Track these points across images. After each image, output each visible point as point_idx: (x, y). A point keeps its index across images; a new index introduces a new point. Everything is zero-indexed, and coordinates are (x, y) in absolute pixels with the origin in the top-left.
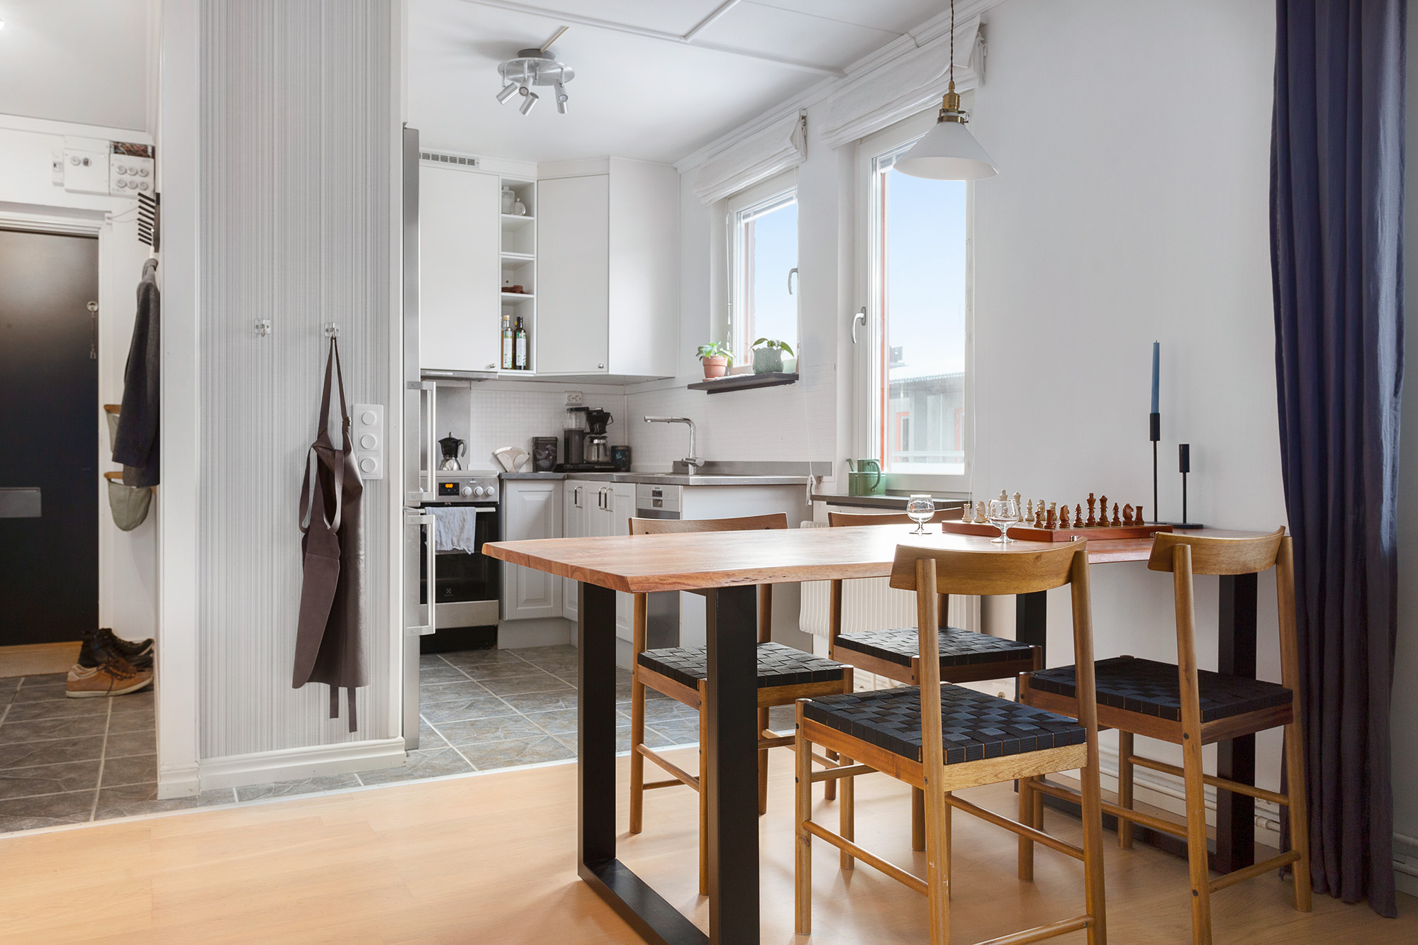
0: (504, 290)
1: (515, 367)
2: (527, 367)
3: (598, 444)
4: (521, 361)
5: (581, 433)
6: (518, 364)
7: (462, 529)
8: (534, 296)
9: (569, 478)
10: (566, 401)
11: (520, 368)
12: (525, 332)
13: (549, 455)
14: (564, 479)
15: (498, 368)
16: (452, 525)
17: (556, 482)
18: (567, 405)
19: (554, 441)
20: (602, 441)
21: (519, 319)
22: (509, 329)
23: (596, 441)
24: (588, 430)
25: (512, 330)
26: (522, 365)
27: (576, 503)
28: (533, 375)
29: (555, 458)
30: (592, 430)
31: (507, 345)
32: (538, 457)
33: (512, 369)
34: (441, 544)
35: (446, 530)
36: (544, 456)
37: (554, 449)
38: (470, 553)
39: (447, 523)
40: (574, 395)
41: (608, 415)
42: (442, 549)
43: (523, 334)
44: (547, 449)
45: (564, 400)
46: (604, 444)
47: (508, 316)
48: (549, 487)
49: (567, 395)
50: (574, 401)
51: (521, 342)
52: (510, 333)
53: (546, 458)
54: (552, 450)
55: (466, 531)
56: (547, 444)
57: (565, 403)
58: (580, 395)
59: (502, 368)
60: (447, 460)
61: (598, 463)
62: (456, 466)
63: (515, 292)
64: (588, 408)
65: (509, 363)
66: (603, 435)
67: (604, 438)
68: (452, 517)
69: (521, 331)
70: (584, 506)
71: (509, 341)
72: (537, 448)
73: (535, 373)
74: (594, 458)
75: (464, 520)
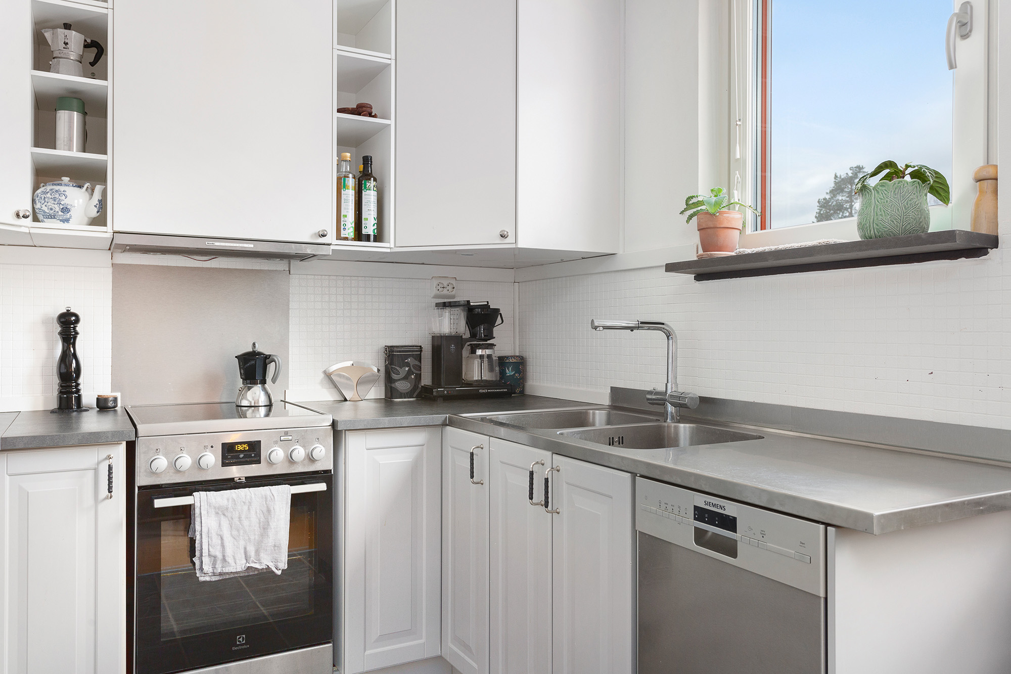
0: (339, 111)
1: (359, 235)
2: (379, 238)
3: (481, 357)
4: (369, 228)
5: (457, 340)
6: (364, 232)
7: (265, 527)
8: (391, 122)
9: (451, 423)
10: (435, 292)
11: (367, 238)
12: (375, 180)
13: (410, 373)
14: (444, 424)
15: (331, 238)
16: (246, 523)
17: (430, 429)
18: (436, 297)
19: (416, 352)
20: (488, 352)
21: (367, 161)
22: (351, 175)
23: (479, 352)
24: (468, 335)
25: (354, 178)
26: (372, 233)
27: (472, 477)
28: (388, 250)
29: (419, 377)
30: (473, 336)
31: (347, 201)
32: (394, 376)
33: (355, 239)
34: (224, 559)
35: (235, 533)
36: (402, 375)
37: (417, 363)
38: (279, 573)
39: (236, 520)
40: (445, 283)
41: (496, 312)
42: (226, 570)
43: (372, 183)
44: (408, 365)
45: (429, 292)
46: (489, 356)
47: (348, 155)
48: (418, 438)
49: (435, 282)
50: (445, 292)
51: (370, 197)
52: (351, 182)
53: (406, 378)
54: (414, 366)
55: (271, 533)
56: (407, 357)
57: (432, 295)
58: (453, 282)
59: (339, 237)
60: (249, 389)
61: (482, 383)
62: (262, 400)
63: (360, 114)
64: (468, 302)
65: (350, 231)
66: (489, 342)
67: (491, 346)
68: (246, 508)
69: (370, 179)
70: (486, 482)
71: (349, 195)
72: (391, 363)
73: (392, 246)
74: (476, 377)
75: (269, 511)
